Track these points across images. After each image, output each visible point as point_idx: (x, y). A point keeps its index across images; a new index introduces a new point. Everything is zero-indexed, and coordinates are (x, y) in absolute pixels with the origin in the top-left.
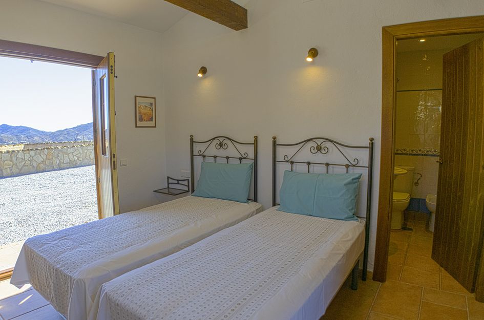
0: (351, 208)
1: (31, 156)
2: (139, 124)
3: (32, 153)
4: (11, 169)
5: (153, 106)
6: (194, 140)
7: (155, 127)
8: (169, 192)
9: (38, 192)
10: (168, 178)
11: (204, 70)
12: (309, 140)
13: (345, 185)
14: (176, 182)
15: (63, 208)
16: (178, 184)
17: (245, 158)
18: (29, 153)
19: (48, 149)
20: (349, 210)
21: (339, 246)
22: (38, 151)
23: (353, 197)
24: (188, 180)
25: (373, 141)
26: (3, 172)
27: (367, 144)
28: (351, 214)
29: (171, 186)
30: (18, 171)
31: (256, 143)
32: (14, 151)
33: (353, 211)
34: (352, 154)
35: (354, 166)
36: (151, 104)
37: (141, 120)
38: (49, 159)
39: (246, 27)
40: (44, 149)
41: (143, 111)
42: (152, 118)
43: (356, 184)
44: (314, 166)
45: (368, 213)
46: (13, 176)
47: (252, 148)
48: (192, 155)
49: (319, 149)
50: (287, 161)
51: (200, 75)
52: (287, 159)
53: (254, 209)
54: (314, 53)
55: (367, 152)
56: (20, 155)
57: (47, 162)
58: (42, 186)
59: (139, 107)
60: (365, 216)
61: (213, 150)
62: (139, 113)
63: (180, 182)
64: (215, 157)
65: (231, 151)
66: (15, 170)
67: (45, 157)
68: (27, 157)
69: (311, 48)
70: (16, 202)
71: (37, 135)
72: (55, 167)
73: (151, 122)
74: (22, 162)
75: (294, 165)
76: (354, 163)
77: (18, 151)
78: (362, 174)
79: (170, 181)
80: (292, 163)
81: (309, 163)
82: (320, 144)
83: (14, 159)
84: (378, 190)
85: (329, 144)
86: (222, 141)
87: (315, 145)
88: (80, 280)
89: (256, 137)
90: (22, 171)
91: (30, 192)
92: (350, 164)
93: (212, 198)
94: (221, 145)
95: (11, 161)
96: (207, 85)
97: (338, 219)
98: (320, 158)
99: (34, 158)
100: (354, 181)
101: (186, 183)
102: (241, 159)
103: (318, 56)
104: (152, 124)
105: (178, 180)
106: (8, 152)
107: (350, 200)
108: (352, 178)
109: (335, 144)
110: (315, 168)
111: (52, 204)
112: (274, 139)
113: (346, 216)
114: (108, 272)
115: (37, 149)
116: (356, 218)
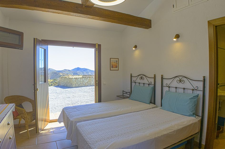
0: (192, 110)
1: (83, 80)
2: (112, 69)
3: (84, 79)
4: (76, 85)
5: (117, 62)
6: (132, 76)
7: (118, 70)
8: (123, 97)
9: (83, 94)
10: (123, 91)
11: (136, 47)
12: (176, 77)
13: (189, 99)
14: (126, 93)
15: (89, 100)
16: (126, 94)
17: (150, 84)
18: (82, 79)
19: (89, 77)
20: (191, 111)
21: (174, 126)
22: (86, 78)
23: (193, 105)
24: (130, 92)
25: (205, 78)
26: (72, 86)
27: (202, 79)
28: (192, 113)
29: (124, 94)
30: (78, 85)
31: (155, 78)
32: (77, 78)
33: (194, 112)
34: (196, 84)
35: (196, 90)
36: (117, 61)
37: (112, 67)
38: (90, 82)
39: (151, 27)
40: (88, 77)
41: (113, 64)
42: (117, 67)
43: (196, 99)
44: (179, 89)
45: (202, 114)
46: (76, 87)
47: (153, 79)
48: (131, 82)
49: (180, 81)
50: (167, 86)
51: (134, 49)
52: (167, 85)
53: (151, 107)
54: (177, 36)
55: (202, 83)
56: (79, 80)
57: (89, 83)
58: (85, 92)
59: (112, 62)
60: (201, 116)
61: (139, 80)
62: (112, 65)
63: (127, 93)
64: (139, 83)
65: (145, 81)
66: (77, 85)
67: (88, 81)
68: (82, 80)
69: (177, 34)
70: (74, 97)
71: (90, 72)
72: (92, 85)
73: (116, 68)
74: (80, 82)
75: (170, 88)
76: (196, 89)
77: (79, 78)
78: (199, 94)
79: (124, 92)
80: (169, 87)
81: (176, 88)
82: (181, 79)
83: (77, 81)
84: (208, 103)
85: (185, 79)
86: (142, 76)
87: (179, 79)
88: (72, 121)
89: (155, 75)
90: (80, 86)
91: (80, 94)
92: (194, 89)
93: (135, 100)
94: (141, 78)
95: (76, 82)
96: (137, 53)
97: (185, 115)
98: (181, 85)
99: (84, 81)
100: (195, 97)
101: (129, 94)
102: (149, 84)
103: (180, 37)
104: (117, 69)
105: (126, 92)
106: (75, 78)
107: (192, 106)
108: (193, 96)
109: (188, 79)
110: (179, 90)
111: (86, 99)
112: (162, 76)
113: (189, 114)
114: (81, 120)
115: (85, 78)
116: (195, 116)
